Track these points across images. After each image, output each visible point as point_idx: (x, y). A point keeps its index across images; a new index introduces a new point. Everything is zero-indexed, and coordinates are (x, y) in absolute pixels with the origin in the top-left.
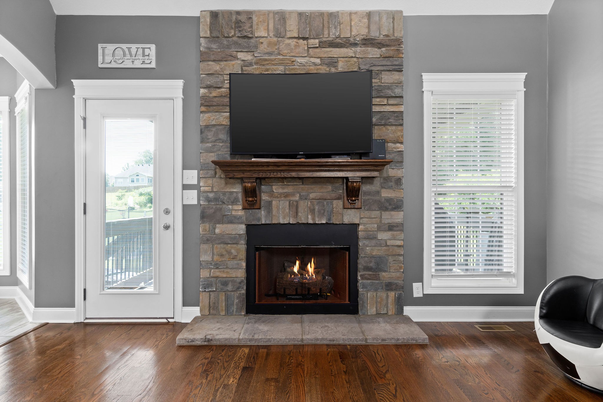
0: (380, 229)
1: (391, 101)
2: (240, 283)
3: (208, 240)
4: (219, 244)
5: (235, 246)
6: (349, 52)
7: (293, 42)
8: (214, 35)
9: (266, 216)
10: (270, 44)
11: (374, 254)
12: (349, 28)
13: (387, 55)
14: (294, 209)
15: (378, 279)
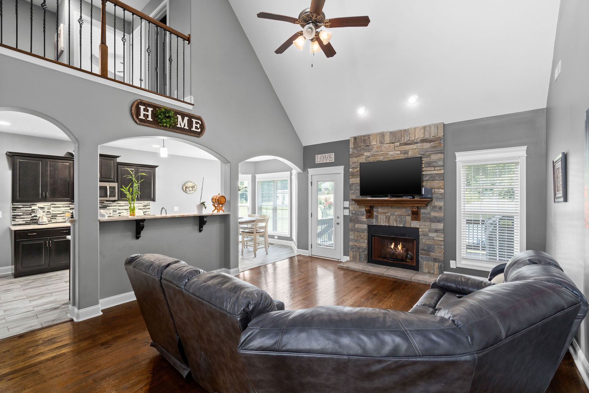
0: (430, 231)
1: (436, 169)
2: (365, 249)
3: (352, 230)
4: (357, 232)
5: (363, 233)
6: (414, 146)
7: (387, 145)
8: (355, 147)
9: (375, 222)
10: (377, 147)
11: (427, 243)
12: (414, 135)
13: (434, 146)
14: (388, 219)
15: (429, 255)
